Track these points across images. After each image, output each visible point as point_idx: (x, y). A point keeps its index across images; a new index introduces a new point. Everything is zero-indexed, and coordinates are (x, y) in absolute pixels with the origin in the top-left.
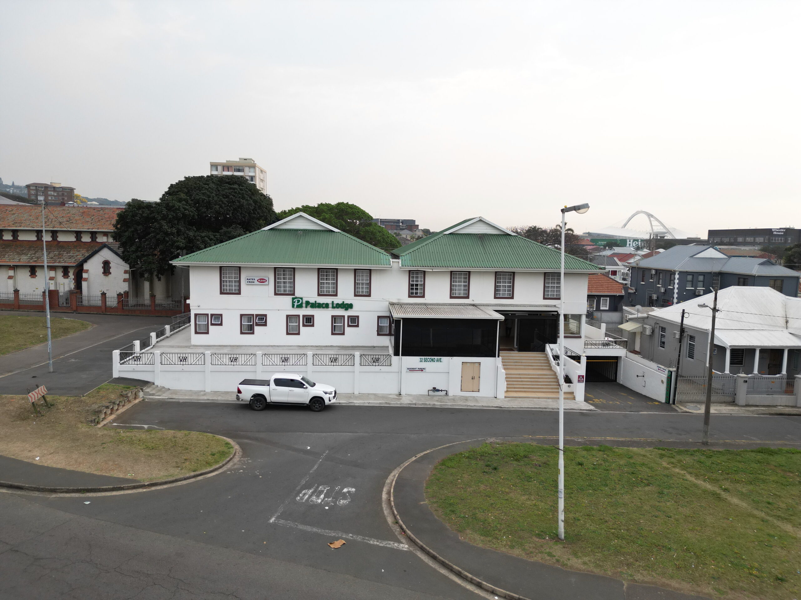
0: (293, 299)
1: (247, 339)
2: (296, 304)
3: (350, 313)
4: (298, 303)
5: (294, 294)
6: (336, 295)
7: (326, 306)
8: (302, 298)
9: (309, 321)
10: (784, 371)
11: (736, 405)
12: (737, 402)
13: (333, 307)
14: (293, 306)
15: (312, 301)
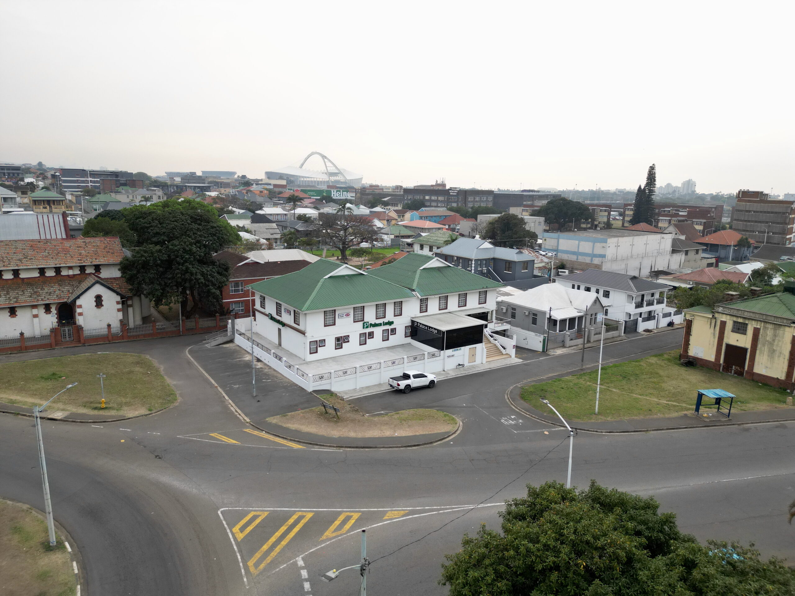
0: (364, 323)
1: (340, 352)
2: (365, 326)
3: (392, 327)
4: (366, 325)
5: (363, 320)
6: (385, 317)
7: (380, 325)
8: (368, 322)
9: (371, 335)
10: (576, 328)
11: (565, 347)
12: (565, 346)
13: (384, 325)
14: (364, 328)
15: (373, 323)
